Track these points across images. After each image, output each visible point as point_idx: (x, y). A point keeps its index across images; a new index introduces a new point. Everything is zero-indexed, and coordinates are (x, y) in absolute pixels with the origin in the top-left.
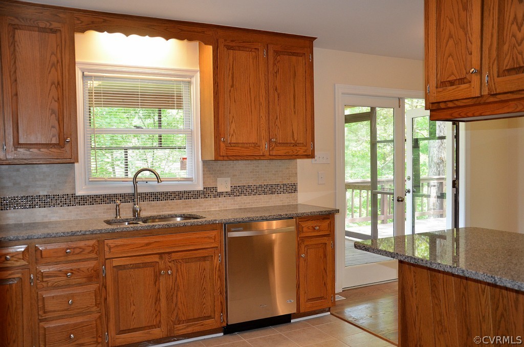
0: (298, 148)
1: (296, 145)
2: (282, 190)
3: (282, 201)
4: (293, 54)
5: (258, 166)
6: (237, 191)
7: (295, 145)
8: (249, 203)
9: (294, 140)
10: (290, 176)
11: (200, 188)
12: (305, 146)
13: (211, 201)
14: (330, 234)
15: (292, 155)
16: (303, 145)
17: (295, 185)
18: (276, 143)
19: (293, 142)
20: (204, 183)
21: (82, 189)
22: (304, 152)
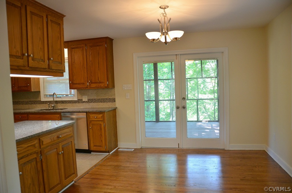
0: (101, 84)
2: (108, 101)
3: (109, 105)
4: (98, 46)
6: (90, 101)
7: (100, 83)
8: (95, 106)
9: (99, 81)
10: (112, 95)
11: (76, 99)
12: (104, 83)
13: (81, 104)
14: (103, 121)
15: (99, 87)
16: (103, 83)
17: (114, 99)
18: (92, 82)
19: (98, 82)
20: (78, 98)
21: (43, 99)
22: (104, 85)
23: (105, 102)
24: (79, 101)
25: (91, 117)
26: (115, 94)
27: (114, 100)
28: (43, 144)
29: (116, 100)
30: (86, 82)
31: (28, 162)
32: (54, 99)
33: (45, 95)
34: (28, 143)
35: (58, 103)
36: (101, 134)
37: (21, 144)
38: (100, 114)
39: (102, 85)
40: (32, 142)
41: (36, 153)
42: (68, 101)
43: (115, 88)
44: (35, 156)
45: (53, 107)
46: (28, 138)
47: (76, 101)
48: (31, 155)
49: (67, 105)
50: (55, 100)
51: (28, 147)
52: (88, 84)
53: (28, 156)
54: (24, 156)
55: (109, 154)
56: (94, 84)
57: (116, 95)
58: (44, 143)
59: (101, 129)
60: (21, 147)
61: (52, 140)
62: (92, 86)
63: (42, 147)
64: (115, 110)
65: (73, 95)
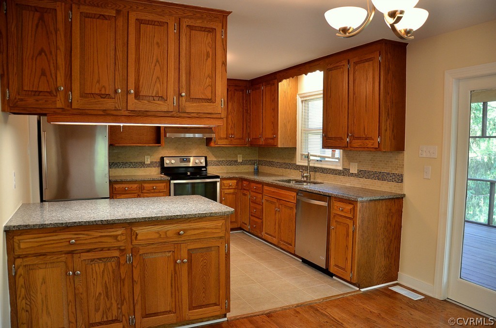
0: (367, 142)
1: (367, 139)
2: (391, 178)
3: (391, 188)
4: (367, 60)
5: (375, 156)
6: (361, 174)
8: (367, 185)
9: (365, 134)
10: (398, 167)
11: (341, 168)
12: (373, 140)
13: (347, 178)
14: (353, 219)
15: (364, 148)
16: (371, 138)
17: (402, 176)
18: (353, 137)
19: (364, 136)
20: (343, 165)
21: (300, 162)
22: (372, 145)
23: (385, 180)
24: (345, 172)
25: (335, 208)
26: (403, 165)
27: (400, 179)
28: (136, 238)
29: (405, 179)
30: (346, 136)
31: (100, 259)
32: (309, 164)
33: (302, 155)
34: (103, 231)
35: (316, 172)
36: (347, 246)
37: (88, 230)
38: (350, 203)
39: (369, 144)
40: (111, 230)
41: (120, 250)
42: (330, 169)
43: (405, 152)
44: (116, 254)
45: (306, 177)
46: (100, 223)
47: (340, 170)
48: (109, 250)
49: (328, 177)
50: (311, 165)
51: (101, 236)
52: (348, 140)
53: (102, 250)
54: (95, 249)
55: (359, 290)
56: (356, 141)
57: (405, 167)
58: (139, 237)
59: (348, 235)
60: (87, 235)
61: (161, 235)
62: (355, 145)
63: (135, 242)
64: (398, 200)
65: (336, 158)
